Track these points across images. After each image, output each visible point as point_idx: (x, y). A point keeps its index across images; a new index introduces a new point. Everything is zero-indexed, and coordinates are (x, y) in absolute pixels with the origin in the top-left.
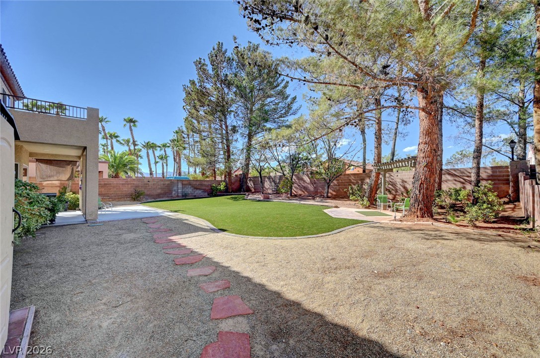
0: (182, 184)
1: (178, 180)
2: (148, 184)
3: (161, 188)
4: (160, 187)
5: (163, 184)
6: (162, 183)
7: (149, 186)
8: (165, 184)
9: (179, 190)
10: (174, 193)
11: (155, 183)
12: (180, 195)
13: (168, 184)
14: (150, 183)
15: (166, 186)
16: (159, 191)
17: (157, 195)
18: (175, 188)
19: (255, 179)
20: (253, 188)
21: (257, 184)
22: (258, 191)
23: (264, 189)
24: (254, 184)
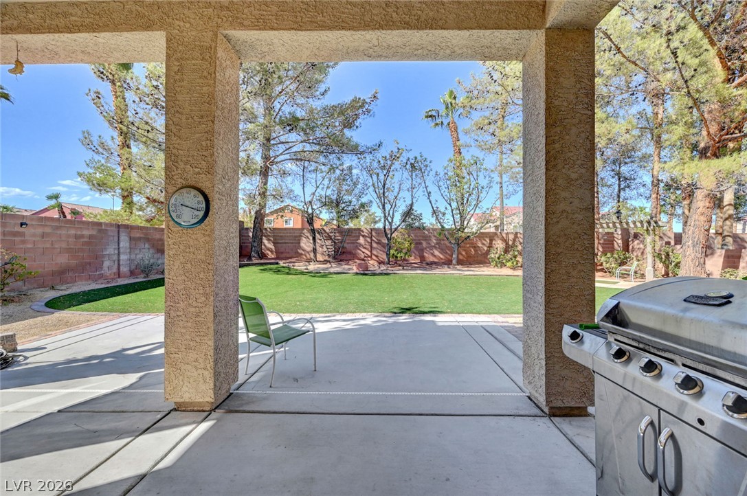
0: (131, 239)
1: (119, 226)
2: (22, 234)
3: (68, 250)
4: (64, 245)
5: (76, 237)
6: (72, 232)
7: (24, 242)
8: (82, 236)
9: (123, 257)
10: (107, 264)
11: (48, 230)
12: (124, 269)
13: (91, 237)
14: (27, 231)
15: (84, 244)
16: (63, 260)
17: (53, 273)
18: (111, 250)
19: (281, 233)
20: (272, 252)
21: (286, 243)
22: (288, 256)
23: (300, 251)
24: (278, 243)
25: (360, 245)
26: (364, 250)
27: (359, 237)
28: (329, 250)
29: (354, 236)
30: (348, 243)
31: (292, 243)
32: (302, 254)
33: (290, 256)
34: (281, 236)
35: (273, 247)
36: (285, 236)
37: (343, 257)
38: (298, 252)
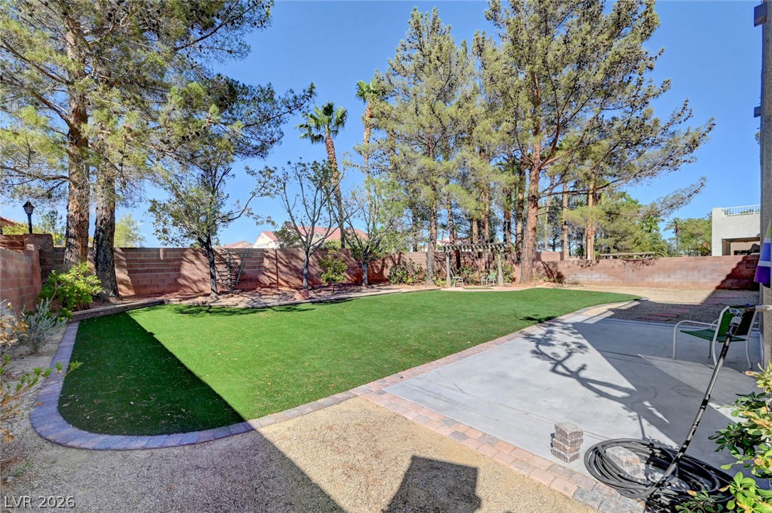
19: (140, 255)
20: (127, 285)
21: (151, 271)
22: (156, 290)
23: (181, 281)
24: (136, 271)
25: (267, 269)
26: (269, 274)
27: (263, 259)
28: (223, 278)
29: (255, 259)
30: (248, 268)
31: (163, 271)
32: (185, 286)
33: (161, 289)
34: (141, 261)
35: (128, 278)
36: (149, 261)
37: (244, 285)
38: (179, 284)
